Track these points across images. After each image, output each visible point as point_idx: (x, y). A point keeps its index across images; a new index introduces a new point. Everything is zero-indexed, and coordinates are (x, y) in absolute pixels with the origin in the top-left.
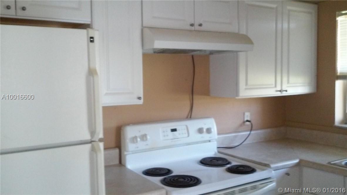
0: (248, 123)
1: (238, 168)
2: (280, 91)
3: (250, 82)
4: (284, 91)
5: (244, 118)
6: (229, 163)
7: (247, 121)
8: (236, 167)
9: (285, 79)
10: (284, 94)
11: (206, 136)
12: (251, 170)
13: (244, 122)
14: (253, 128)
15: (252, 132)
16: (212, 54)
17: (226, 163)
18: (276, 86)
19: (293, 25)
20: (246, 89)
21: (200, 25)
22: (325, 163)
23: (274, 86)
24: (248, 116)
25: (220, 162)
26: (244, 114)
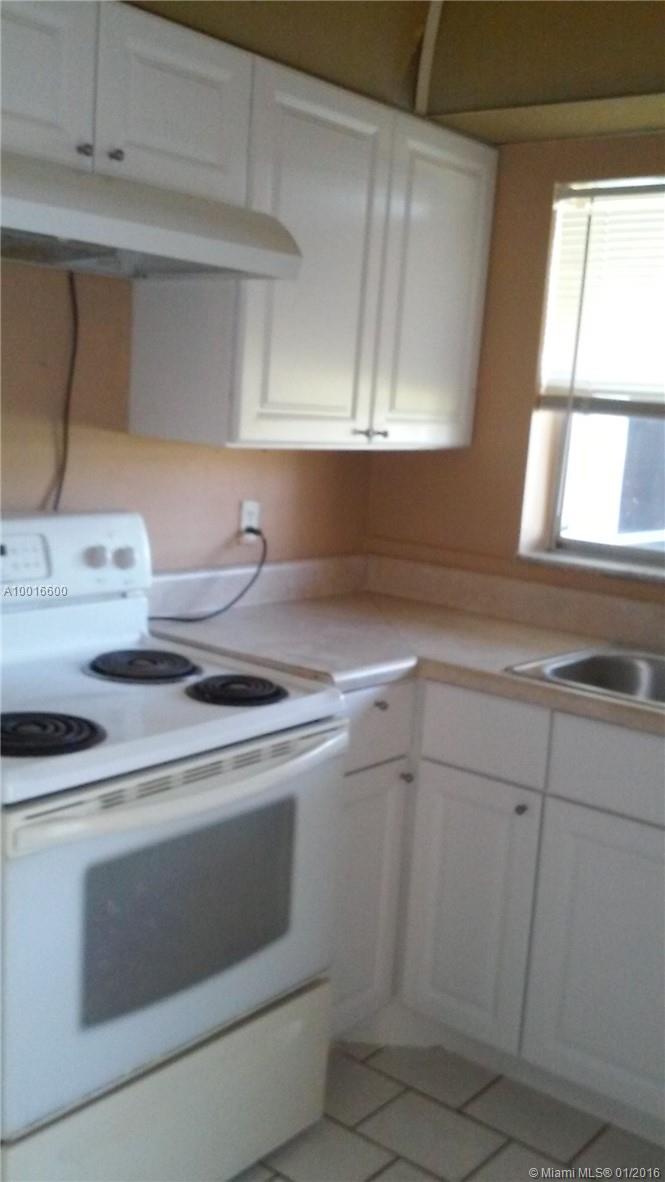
0: (252, 537)
1: (228, 684)
2: (368, 433)
3: (274, 395)
4: (379, 433)
5: (239, 519)
6: (194, 670)
7: (250, 530)
8: (220, 683)
9: (383, 394)
10: (378, 444)
11: (111, 577)
12: (272, 691)
13: (239, 534)
14: (270, 554)
15: (266, 569)
16: (145, 276)
17: (181, 671)
18: (354, 416)
19: (419, 210)
20: (261, 416)
21: (116, 155)
22: (496, 668)
23: (348, 414)
24: (252, 514)
25: (163, 667)
26: (240, 506)
